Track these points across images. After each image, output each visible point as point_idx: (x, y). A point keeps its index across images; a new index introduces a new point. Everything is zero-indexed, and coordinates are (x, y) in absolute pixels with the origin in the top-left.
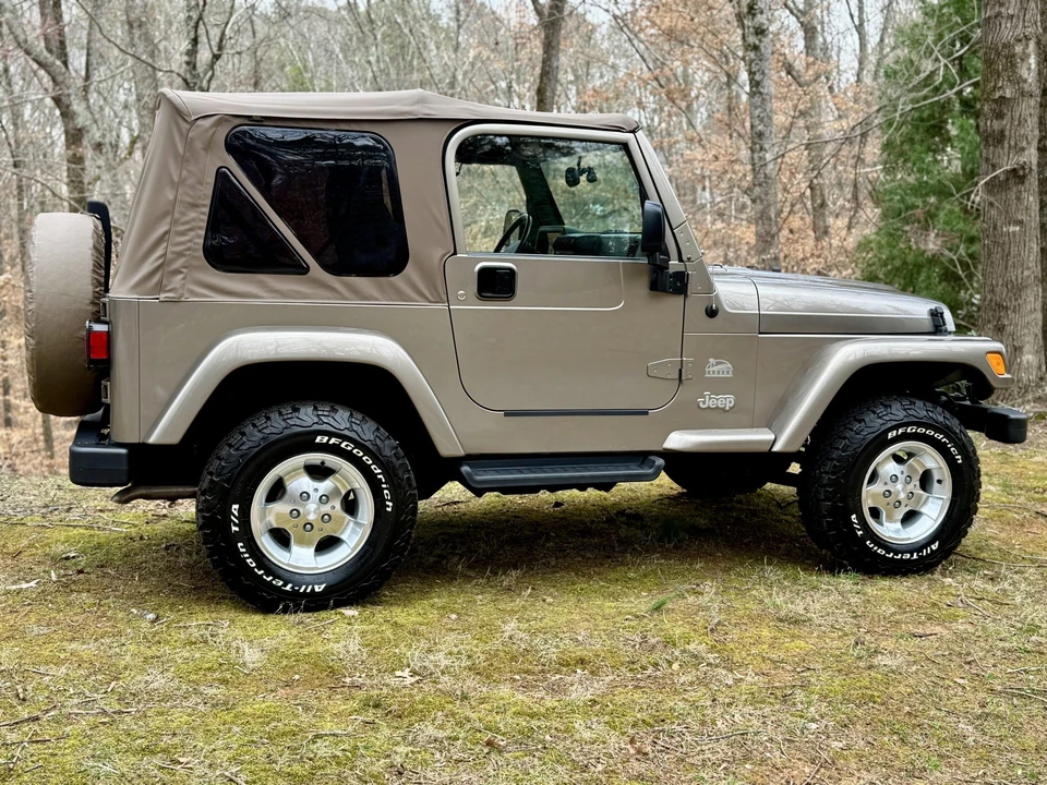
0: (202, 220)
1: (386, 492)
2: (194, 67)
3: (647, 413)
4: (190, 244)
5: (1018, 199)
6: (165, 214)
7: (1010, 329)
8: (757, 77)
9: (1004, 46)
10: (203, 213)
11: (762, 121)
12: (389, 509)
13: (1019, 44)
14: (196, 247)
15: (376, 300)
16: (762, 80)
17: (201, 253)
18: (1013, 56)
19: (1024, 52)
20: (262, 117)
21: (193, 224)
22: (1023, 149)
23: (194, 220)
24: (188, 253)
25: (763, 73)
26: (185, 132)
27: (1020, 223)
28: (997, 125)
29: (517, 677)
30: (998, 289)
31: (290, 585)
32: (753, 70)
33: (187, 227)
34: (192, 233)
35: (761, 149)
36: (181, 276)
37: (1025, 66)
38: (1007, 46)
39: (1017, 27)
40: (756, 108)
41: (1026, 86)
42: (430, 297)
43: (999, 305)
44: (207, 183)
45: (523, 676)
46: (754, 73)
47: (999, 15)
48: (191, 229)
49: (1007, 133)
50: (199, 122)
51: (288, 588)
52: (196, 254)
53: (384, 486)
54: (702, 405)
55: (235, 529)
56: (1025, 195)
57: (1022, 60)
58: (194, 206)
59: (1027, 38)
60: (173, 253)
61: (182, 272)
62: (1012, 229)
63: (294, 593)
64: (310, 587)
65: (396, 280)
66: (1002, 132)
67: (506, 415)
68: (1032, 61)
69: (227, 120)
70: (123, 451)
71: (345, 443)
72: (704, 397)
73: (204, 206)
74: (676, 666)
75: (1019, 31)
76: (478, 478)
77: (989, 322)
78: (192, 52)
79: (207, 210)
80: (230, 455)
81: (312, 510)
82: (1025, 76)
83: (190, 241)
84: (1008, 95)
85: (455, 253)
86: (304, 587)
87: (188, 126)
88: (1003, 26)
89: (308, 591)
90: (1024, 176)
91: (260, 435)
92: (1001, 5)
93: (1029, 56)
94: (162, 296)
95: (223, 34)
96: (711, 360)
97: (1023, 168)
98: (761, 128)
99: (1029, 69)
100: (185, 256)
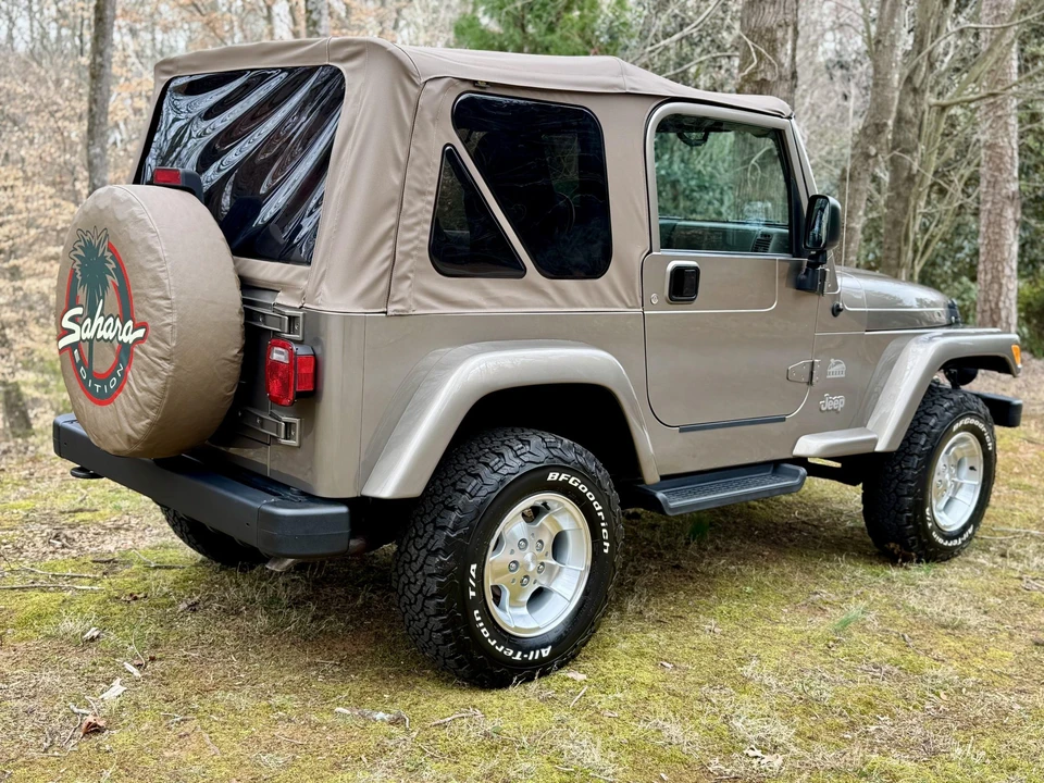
0: (428, 211)
1: (604, 531)
3: (784, 420)
4: (416, 242)
6: (392, 202)
8: (315, 16)
9: (768, 30)
10: (429, 203)
12: (606, 551)
13: (780, 29)
14: (422, 245)
15: (583, 306)
17: (426, 254)
18: (775, 41)
19: (784, 38)
20: (487, 83)
21: (420, 216)
23: (421, 211)
24: (414, 253)
26: (413, 99)
31: (520, 653)
32: (310, 8)
33: (414, 220)
34: (418, 228)
36: (408, 283)
37: (783, 49)
38: (770, 30)
39: (778, 13)
41: (783, 70)
42: (627, 301)
44: (434, 165)
46: (311, 12)
48: (418, 224)
50: (428, 86)
51: (518, 657)
52: (421, 254)
53: (603, 524)
54: (823, 409)
55: (472, 594)
57: (782, 45)
58: (421, 193)
59: (787, 25)
60: (401, 253)
61: (408, 278)
63: (524, 662)
64: (538, 652)
65: (600, 281)
67: (681, 431)
68: (788, 47)
69: (454, 85)
70: (343, 509)
71: (573, 479)
72: (824, 399)
73: (430, 193)
75: (780, 17)
76: (672, 505)
79: (432, 198)
80: (466, 504)
81: (529, 560)
82: (783, 61)
83: (417, 238)
84: (769, 78)
85: (651, 251)
86: (532, 653)
87: (416, 91)
88: (767, 11)
89: (536, 657)
91: (497, 477)
93: (787, 42)
94: (391, 309)
96: (832, 360)
99: (786, 54)
100: (412, 257)
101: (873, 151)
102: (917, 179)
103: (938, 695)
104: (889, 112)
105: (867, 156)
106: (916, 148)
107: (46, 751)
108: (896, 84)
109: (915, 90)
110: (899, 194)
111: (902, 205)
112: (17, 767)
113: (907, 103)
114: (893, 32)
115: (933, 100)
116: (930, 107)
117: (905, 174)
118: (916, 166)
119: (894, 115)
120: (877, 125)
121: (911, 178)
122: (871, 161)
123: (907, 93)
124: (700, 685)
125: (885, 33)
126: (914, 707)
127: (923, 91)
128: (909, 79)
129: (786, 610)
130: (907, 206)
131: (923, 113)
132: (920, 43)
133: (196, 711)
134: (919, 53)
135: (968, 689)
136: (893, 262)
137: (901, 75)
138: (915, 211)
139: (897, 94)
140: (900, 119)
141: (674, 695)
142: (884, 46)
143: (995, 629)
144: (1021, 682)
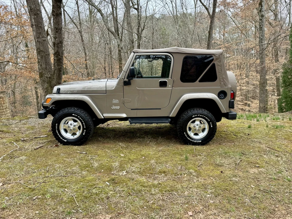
2: (139, 32)
16: (262, 27)
25: (263, 25)
29: (148, 175)
40: (261, 33)
45: (150, 174)
74: (185, 175)
78: (138, 29)
95: (144, 24)
98: (262, 38)
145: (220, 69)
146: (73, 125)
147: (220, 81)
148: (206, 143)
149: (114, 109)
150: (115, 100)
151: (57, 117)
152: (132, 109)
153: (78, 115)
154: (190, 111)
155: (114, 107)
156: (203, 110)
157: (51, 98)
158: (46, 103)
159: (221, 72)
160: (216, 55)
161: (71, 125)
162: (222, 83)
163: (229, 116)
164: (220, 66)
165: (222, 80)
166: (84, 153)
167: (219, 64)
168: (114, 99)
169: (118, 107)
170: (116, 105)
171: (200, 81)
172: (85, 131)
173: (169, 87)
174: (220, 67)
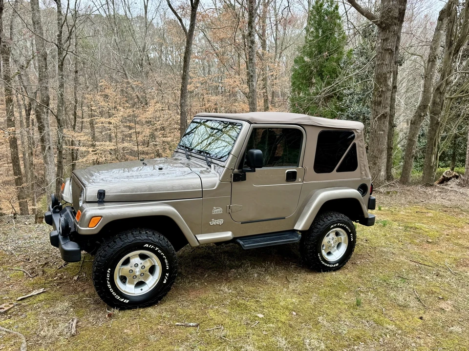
5: (384, 123)
7: (378, 164)
11: (252, 72)
13: (388, 74)
18: (386, 77)
19: (390, 77)
22: (386, 107)
27: (384, 131)
28: (379, 99)
30: (375, 151)
35: (252, 81)
37: (389, 81)
38: (385, 74)
41: (389, 87)
43: (375, 157)
47: (383, 63)
49: (382, 102)
56: (386, 122)
57: (389, 79)
59: (391, 72)
62: (381, 133)
66: (380, 102)
68: (391, 79)
75: (389, 69)
77: (371, 161)
78: (60, 36)
82: (389, 84)
84: (384, 90)
88: (384, 68)
90: (386, 116)
92: (384, 60)
97: (386, 113)
101: (423, 115)
102: (440, 124)
103: (386, 335)
104: (429, 101)
105: (421, 116)
106: (440, 113)
107: (93, 325)
108: (432, 92)
109: (440, 93)
110: (433, 129)
111: (434, 133)
112: (83, 330)
113: (437, 97)
114: (431, 73)
115: (448, 96)
116: (446, 99)
117: (436, 122)
118: (439, 119)
119: (431, 102)
120: (424, 106)
121: (438, 123)
122: (422, 118)
123: (437, 94)
124: (302, 323)
125: (429, 74)
126: (376, 340)
127: (444, 93)
128: (438, 89)
129: (345, 294)
130: (436, 133)
131: (443, 101)
132: (443, 76)
133: (140, 315)
134: (443, 80)
135: (398, 334)
136: (430, 152)
137: (434, 89)
138: (439, 134)
139: (432, 95)
140: (434, 103)
141: (291, 327)
142: (428, 78)
143: (420, 309)
144: (420, 334)
145: (361, 152)
146: (140, 266)
147: (361, 169)
148: (342, 266)
149: (214, 225)
150: (217, 209)
151: (109, 254)
152: (242, 223)
153: (156, 246)
154: (327, 219)
155: (214, 222)
156: (343, 216)
157: (101, 217)
158: (88, 228)
159: (362, 156)
160: (357, 131)
161: (136, 265)
162: (363, 173)
163: (369, 221)
164: (361, 147)
165: (363, 169)
166: (191, 324)
167: (361, 144)
168: (214, 208)
169: (220, 222)
170: (217, 217)
171: (338, 171)
172: (167, 274)
173: (298, 182)
174: (362, 149)
